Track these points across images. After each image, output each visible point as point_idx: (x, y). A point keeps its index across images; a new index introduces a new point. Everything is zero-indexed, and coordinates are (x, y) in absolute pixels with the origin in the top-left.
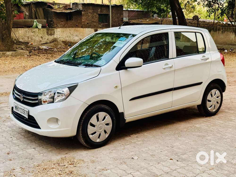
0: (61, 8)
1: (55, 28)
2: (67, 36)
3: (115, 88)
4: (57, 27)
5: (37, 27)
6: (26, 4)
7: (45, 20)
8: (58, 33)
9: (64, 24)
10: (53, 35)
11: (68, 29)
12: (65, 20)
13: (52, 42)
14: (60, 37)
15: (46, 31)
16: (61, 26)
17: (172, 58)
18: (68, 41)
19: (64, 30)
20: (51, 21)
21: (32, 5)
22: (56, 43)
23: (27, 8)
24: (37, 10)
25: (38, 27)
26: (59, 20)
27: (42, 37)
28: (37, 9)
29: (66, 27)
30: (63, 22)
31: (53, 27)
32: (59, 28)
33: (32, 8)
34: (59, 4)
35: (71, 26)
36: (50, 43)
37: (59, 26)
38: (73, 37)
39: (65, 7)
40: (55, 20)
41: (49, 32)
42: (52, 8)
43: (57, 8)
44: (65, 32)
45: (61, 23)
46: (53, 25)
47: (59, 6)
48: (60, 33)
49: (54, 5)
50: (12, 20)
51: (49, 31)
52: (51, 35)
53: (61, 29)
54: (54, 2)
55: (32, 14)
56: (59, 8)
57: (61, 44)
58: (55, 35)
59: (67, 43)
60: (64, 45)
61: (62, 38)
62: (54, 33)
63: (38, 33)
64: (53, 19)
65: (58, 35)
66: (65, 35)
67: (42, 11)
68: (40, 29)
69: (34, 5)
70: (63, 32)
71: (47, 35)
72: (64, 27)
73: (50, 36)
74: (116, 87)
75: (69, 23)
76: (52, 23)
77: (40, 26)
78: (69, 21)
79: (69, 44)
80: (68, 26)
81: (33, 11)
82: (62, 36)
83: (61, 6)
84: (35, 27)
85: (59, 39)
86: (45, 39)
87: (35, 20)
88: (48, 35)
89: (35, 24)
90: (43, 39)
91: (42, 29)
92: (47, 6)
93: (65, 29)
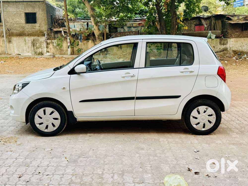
0: (241, 19)
1: (228, 38)
2: (240, 46)
3: (62, 89)
4: (231, 37)
5: (210, 38)
6: (206, 17)
7: (220, 31)
8: (231, 43)
9: (239, 34)
10: (226, 44)
11: (242, 39)
12: (240, 30)
13: (222, 51)
14: (232, 47)
15: (219, 41)
16: (236, 36)
17: (138, 67)
18: (239, 51)
19: (237, 40)
20: (226, 32)
21: (212, 18)
22: (226, 52)
23: (208, 21)
24: (216, 23)
25: (212, 37)
26: (234, 30)
27: (214, 46)
28: (217, 21)
29: (241, 37)
30: (238, 32)
31: (227, 37)
32: (233, 38)
33: (212, 20)
34: (238, 16)
35: (246, 36)
36: (220, 52)
37: (233, 36)
38: (247, 46)
39: (245, 18)
40: (229, 31)
41: (222, 43)
42: (231, 19)
43: (236, 19)
44: (238, 42)
45: (236, 33)
46: (227, 36)
47: (239, 18)
48: (233, 43)
49: (233, 17)
50: (174, 32)
51: (222, 41)
52: (224, 45)
53: (235, 39)
54: (234, 14)
55: (211, 26)
56: (239, 19)
57: (230, 53)
58: (228, 45)
59: (237, 52)
60: (233, 54)
61: (235, 48)
62: (228, 42)
63: (211, 43)
64: (228, 29)
65: (231, 45)
66: (239, 45)
67: (221, 23)
68: (213, 39)
69: (214, 18)
70: (237, 41)
71: (219, 45)
72: (238, 37)
73: (222, 46)
74: (64, 88)
75: (244, 33)
76: (227, 33)
77: (213, 36)
78: (244, 31)
79: (239, 53)
80: (242, 36)
81: (212, 23)
82: (235, 45)
83: (240, 17)
84: (209, 38)
85: (232, 48)
86: (217, 48)
87: (210, 32)
88: (221, 45)
89: (209, 35)
90: (215, 48)
91: (215, 40)
92: (226, 18)
93: (239, 39)
